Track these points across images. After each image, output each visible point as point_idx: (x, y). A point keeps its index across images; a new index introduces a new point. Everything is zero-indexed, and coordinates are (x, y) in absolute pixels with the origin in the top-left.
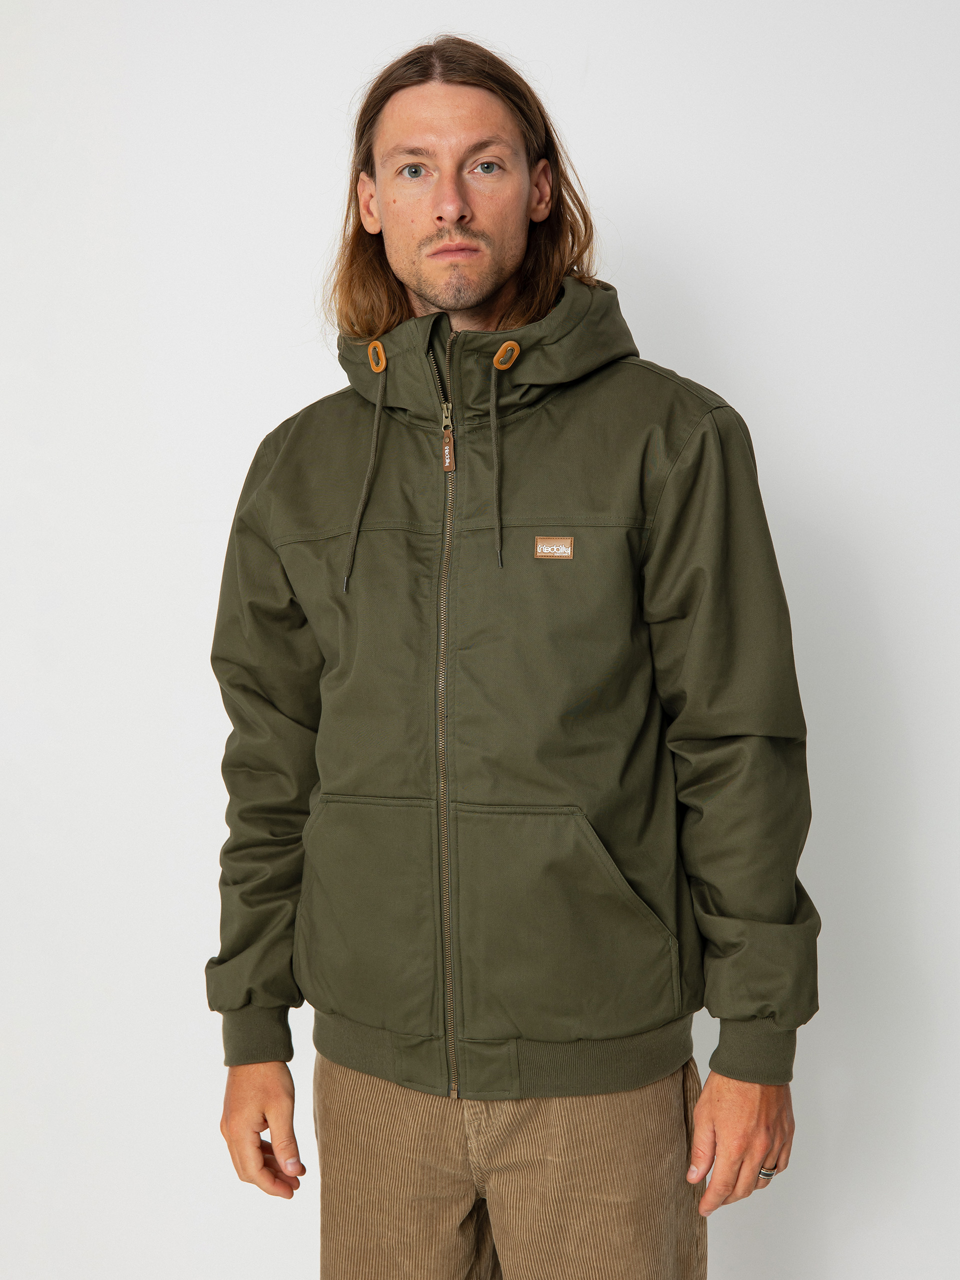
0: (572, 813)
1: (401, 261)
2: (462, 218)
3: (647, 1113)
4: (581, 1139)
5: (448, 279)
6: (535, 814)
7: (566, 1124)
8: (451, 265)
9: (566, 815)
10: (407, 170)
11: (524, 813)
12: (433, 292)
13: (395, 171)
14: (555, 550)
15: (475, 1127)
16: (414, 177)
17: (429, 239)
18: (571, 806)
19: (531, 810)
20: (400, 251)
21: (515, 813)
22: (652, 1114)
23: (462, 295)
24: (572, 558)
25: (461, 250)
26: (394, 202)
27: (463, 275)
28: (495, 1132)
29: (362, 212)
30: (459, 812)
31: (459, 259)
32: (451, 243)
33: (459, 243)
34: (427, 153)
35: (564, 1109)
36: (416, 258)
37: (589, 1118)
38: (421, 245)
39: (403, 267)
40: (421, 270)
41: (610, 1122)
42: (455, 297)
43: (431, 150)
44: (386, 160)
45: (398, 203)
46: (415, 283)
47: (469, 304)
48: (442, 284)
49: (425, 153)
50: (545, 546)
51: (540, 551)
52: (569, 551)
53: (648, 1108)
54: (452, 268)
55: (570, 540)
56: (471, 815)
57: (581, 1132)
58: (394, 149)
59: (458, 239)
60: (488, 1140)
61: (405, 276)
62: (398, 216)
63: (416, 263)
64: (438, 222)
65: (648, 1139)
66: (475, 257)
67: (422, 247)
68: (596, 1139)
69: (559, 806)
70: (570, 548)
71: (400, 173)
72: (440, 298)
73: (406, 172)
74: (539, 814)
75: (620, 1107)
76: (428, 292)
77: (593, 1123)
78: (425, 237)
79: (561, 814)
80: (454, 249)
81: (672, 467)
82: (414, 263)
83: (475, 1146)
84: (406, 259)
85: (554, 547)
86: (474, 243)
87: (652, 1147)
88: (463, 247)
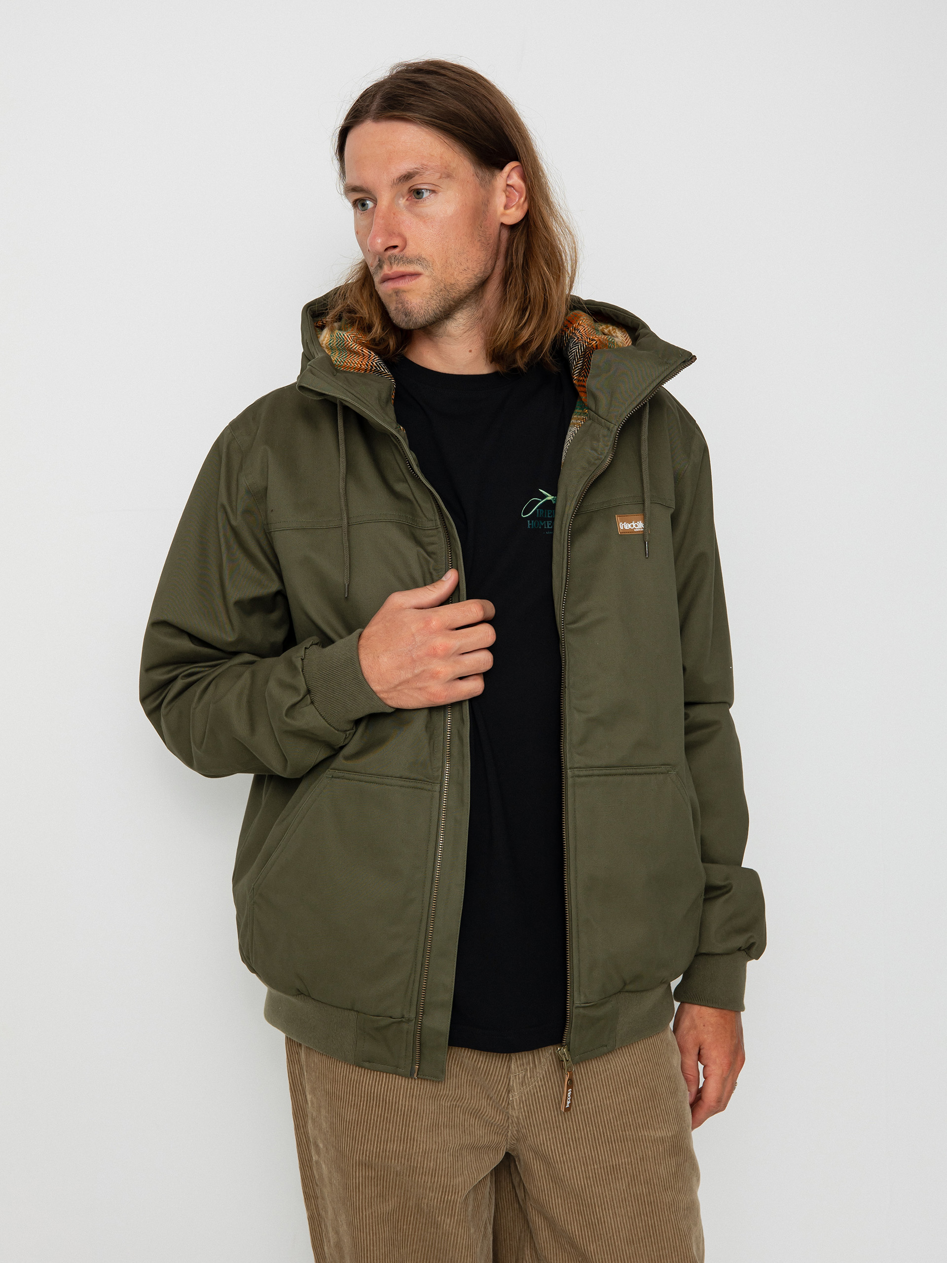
0: (668, 772)
6: (640, 774)
9: (663, 774)
11: (632, 774)
14: (634, 526)
15: (519, 1078)
18: (667, 765)
19: (638, 771)
25: (402, 276)
28: (538, 1082)
30: (576, 778)
33: (400, 271)
50: (625, 523)
51: (622, 528)
60: (530, 1091)
66: (416, 279)
69: (658, 766)
74: (644, 774)
79: (659, 773)
83: (516, 1099)
85: (633, 524)
88: (405, 273)
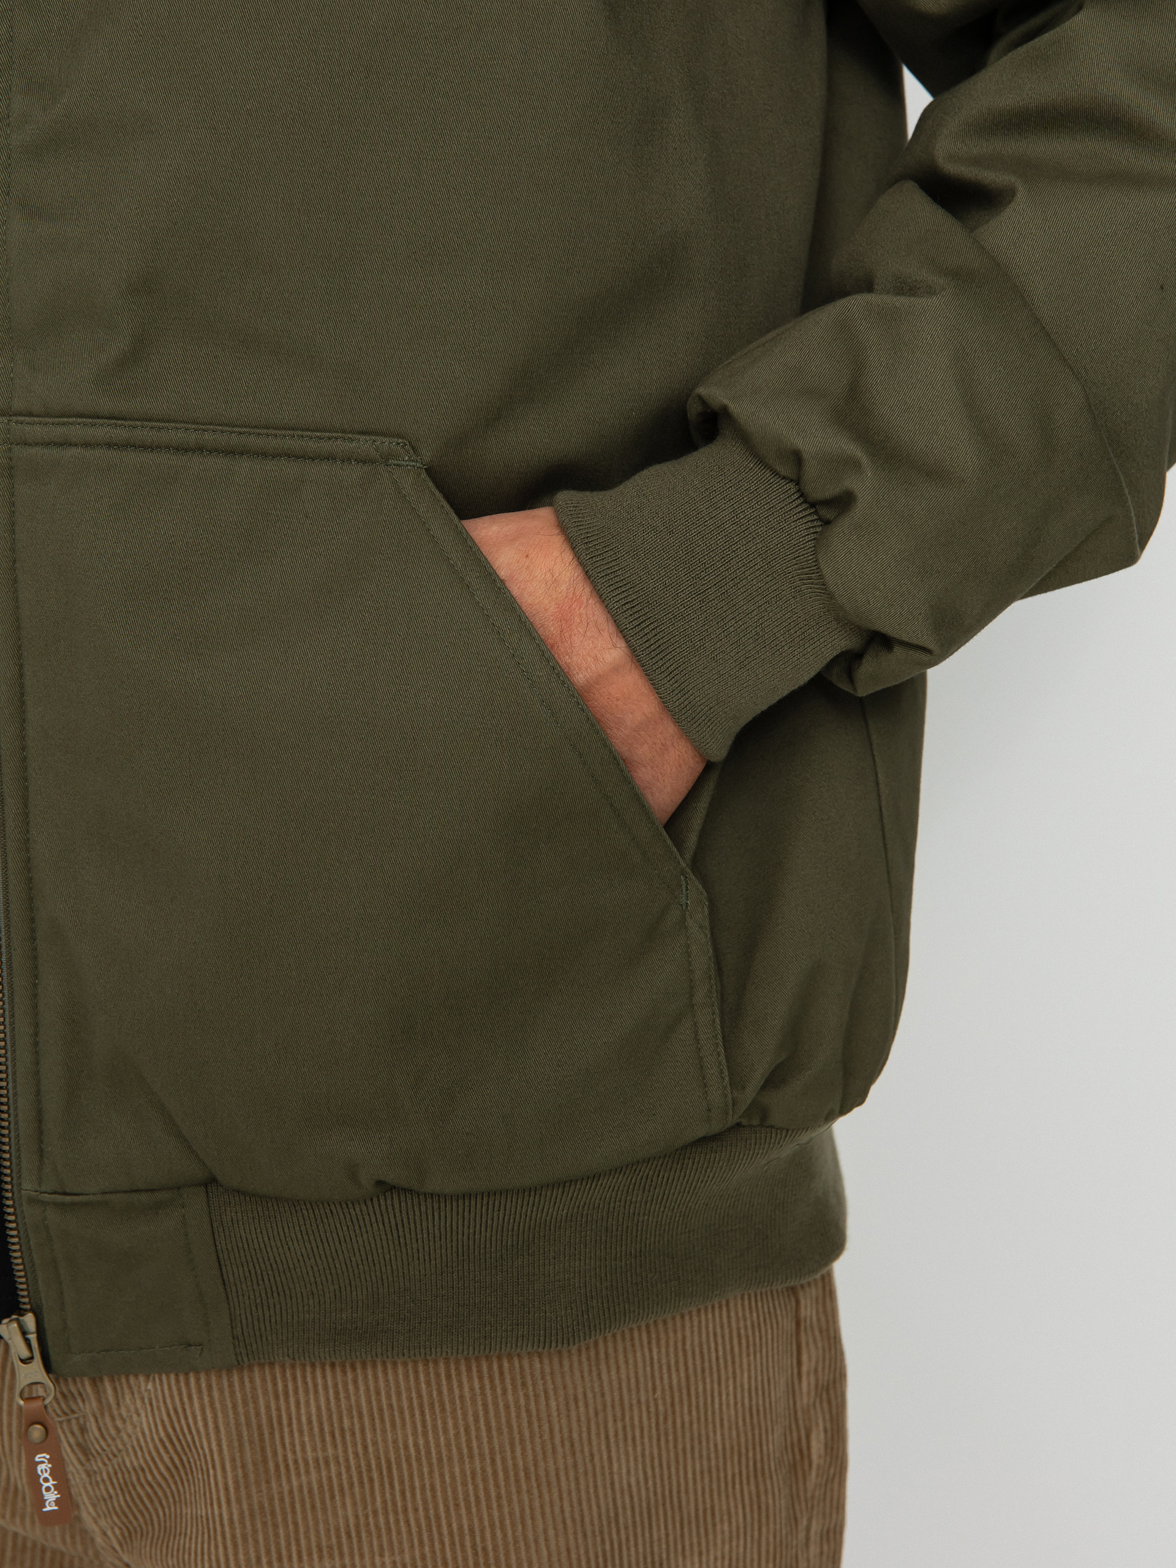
0: (386, 458)
3: (616, 1435)
4: (399, 1504)
6: (264, 454)
7: (356, 1454)
9: (364, 462)
11: (230, 452)
18: (385, 435)
19: (253, 442)
21: (200, 449)
22: (634, 1439)
30: (16, 449)
35: (350, 1411)
37: (427, 1443)
41: (493, 1461)
53: (623, 1419)
56: (54, 453)
57: (402, 1482)
65: (617, 1515)
68: (447, 1511)
69: (344, 431)
74: (276, 455)
75: (529, 1416)
77: (440, 1460)
79: (347, 459)
87: (628, 1539)
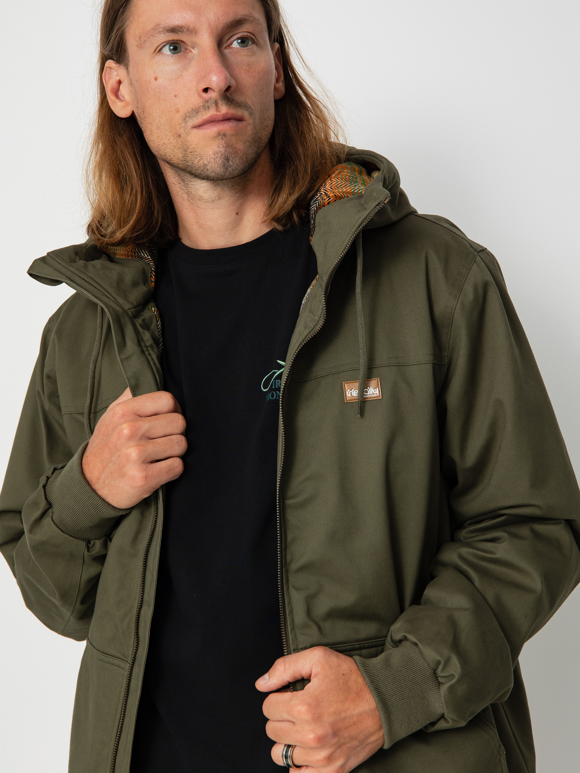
1: (164, 136)
2: (228, 88)
5: (216, 148)
8: (219, 134)
10: (167, 47)
12: (202, 162)
13: (154, 50)
16: (175, 54)
17: (196, 111)
20: (162, 127)
23: (231, 163)
24: (381, 398)
25: (226, 119)
26: (156, 79)
27: (231, 144)
29: (110, 98)
31: (227, 127)
32: (219, 113)
33: (226, 113)
34: (188, 30)
36: (182, 131)
38: (185, 119)
39: (166, 141)
40: (188, 142)
42: (224, 165)
43: (191, 26)
44: (146, 40)
45: (160, 81)
46: (180, 155)
47: (236, 172)
48: (211, 153)
49: (185, 31)
50: (353, 390)
51: (349, 396)
52: (377, 392)
54: (220, 137)
55: (376, 381)
58: (154, 29)
59: (224, 109)
61: (167, 150)
62: (160, 92)
63: (182, 136)
64: (204, 95)
66: (241, 125)
67: (188, 119)
70: (377, 388)
71: (159, 50)
72: (208, 167)
73: (167, 50)
76: (196, 163)
78: (191, 109)
80: (221, 119)
81: (456, 303)
82: (180, 136)
84: (169, 134)
86: (239, 112)
88: (229, 116)
